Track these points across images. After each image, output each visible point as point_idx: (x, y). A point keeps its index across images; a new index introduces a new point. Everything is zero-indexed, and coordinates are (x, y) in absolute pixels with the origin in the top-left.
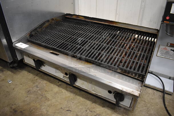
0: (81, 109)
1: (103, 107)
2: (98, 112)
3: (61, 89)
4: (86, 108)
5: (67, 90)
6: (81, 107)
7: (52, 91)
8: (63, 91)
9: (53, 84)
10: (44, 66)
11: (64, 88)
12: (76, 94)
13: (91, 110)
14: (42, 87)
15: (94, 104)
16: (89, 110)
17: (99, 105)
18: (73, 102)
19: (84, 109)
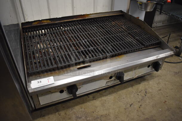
0: (134, 97)
1: (140, 83)
2: (143, 89)
3: (100, 99)
4: (135, 94)
5: (106, 96)
6: (132, 96)
7: (97, 107)
8: (105, 99)
9: (86, 102)
10: (80, 88)
11: (101, 97)
12: (115, 92)
13: (139, 92)
14: (84, 113)
15: (133, 87)
16: (138, 92)
17: (136, 84)
18: (124, 98)
19: (136, 95)
